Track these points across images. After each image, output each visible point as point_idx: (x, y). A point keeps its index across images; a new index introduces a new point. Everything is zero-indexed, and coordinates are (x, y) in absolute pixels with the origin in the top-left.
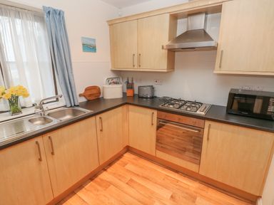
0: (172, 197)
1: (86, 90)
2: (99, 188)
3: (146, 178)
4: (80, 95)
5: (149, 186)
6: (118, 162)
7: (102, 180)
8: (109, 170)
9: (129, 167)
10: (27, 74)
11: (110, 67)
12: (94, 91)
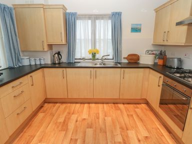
0: (146, 137)
1: (129, 55)
2: (114, 108)
3: (141, 120)
4: (124, 58)
5: (139, 124)
6: (135, 105)
7: (118, 106)
8: (125, 105)
9: (138, 110)
10: (102, 45)
11: (152, 43)
12: (135, 58)
